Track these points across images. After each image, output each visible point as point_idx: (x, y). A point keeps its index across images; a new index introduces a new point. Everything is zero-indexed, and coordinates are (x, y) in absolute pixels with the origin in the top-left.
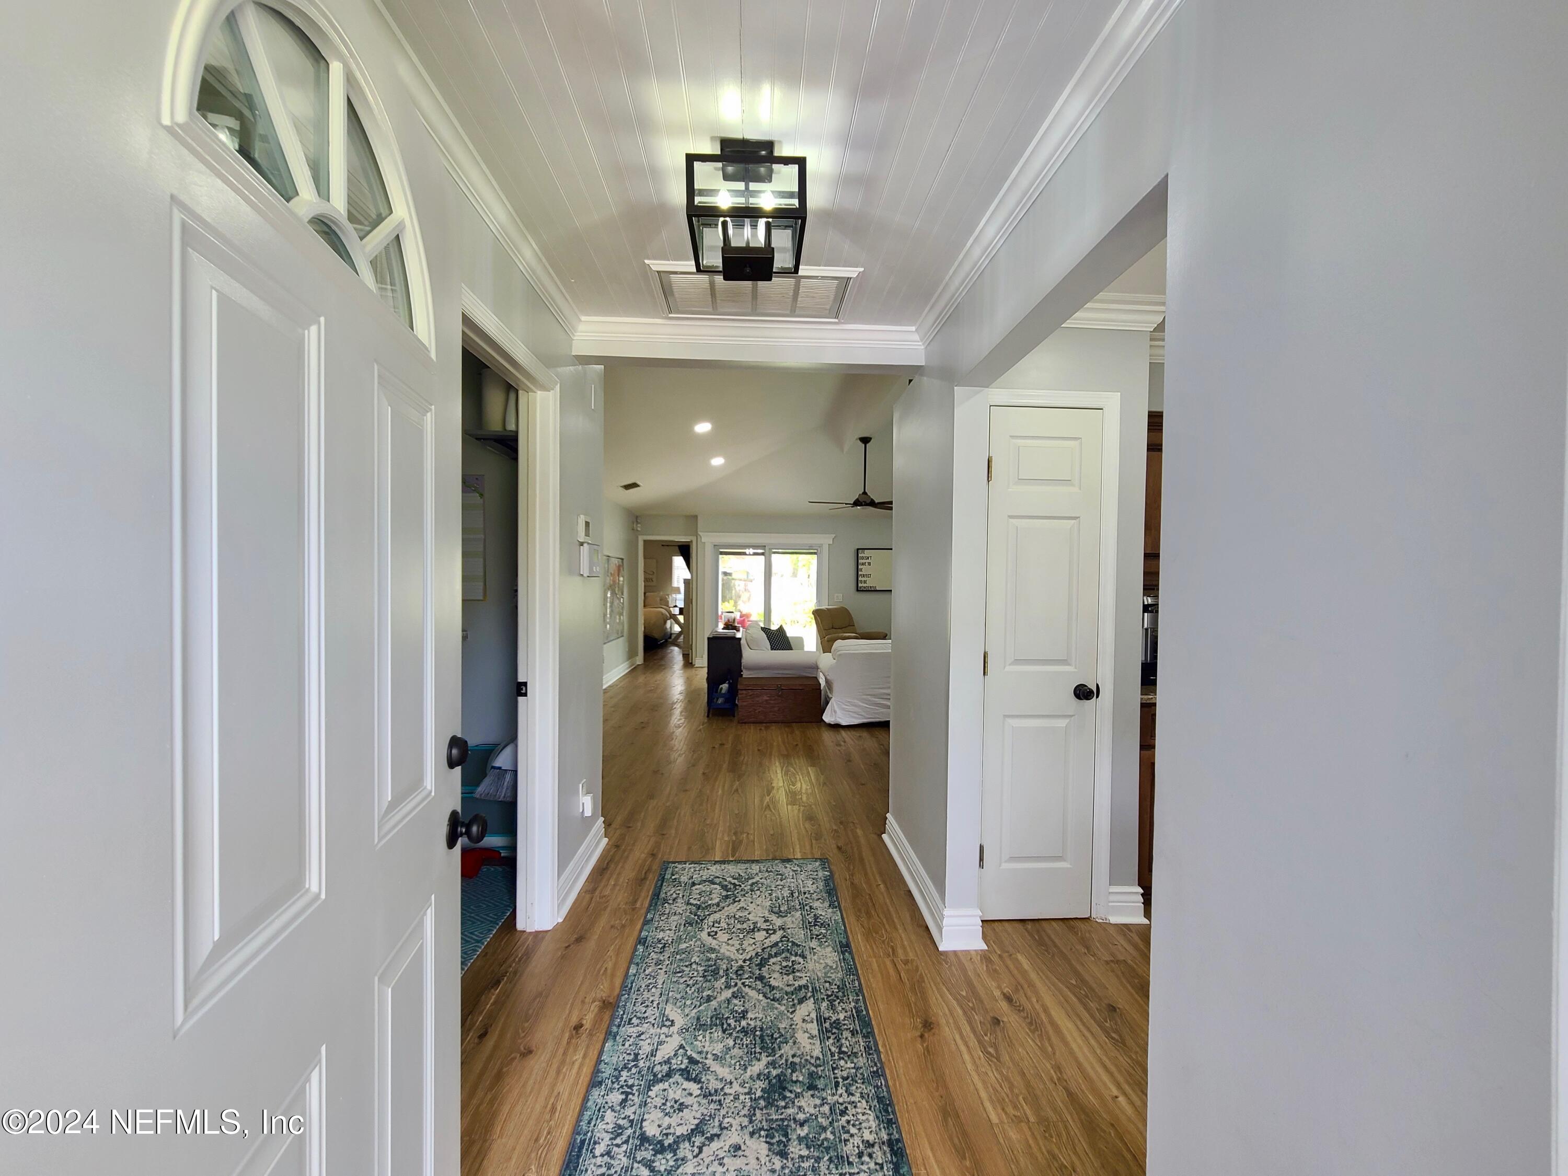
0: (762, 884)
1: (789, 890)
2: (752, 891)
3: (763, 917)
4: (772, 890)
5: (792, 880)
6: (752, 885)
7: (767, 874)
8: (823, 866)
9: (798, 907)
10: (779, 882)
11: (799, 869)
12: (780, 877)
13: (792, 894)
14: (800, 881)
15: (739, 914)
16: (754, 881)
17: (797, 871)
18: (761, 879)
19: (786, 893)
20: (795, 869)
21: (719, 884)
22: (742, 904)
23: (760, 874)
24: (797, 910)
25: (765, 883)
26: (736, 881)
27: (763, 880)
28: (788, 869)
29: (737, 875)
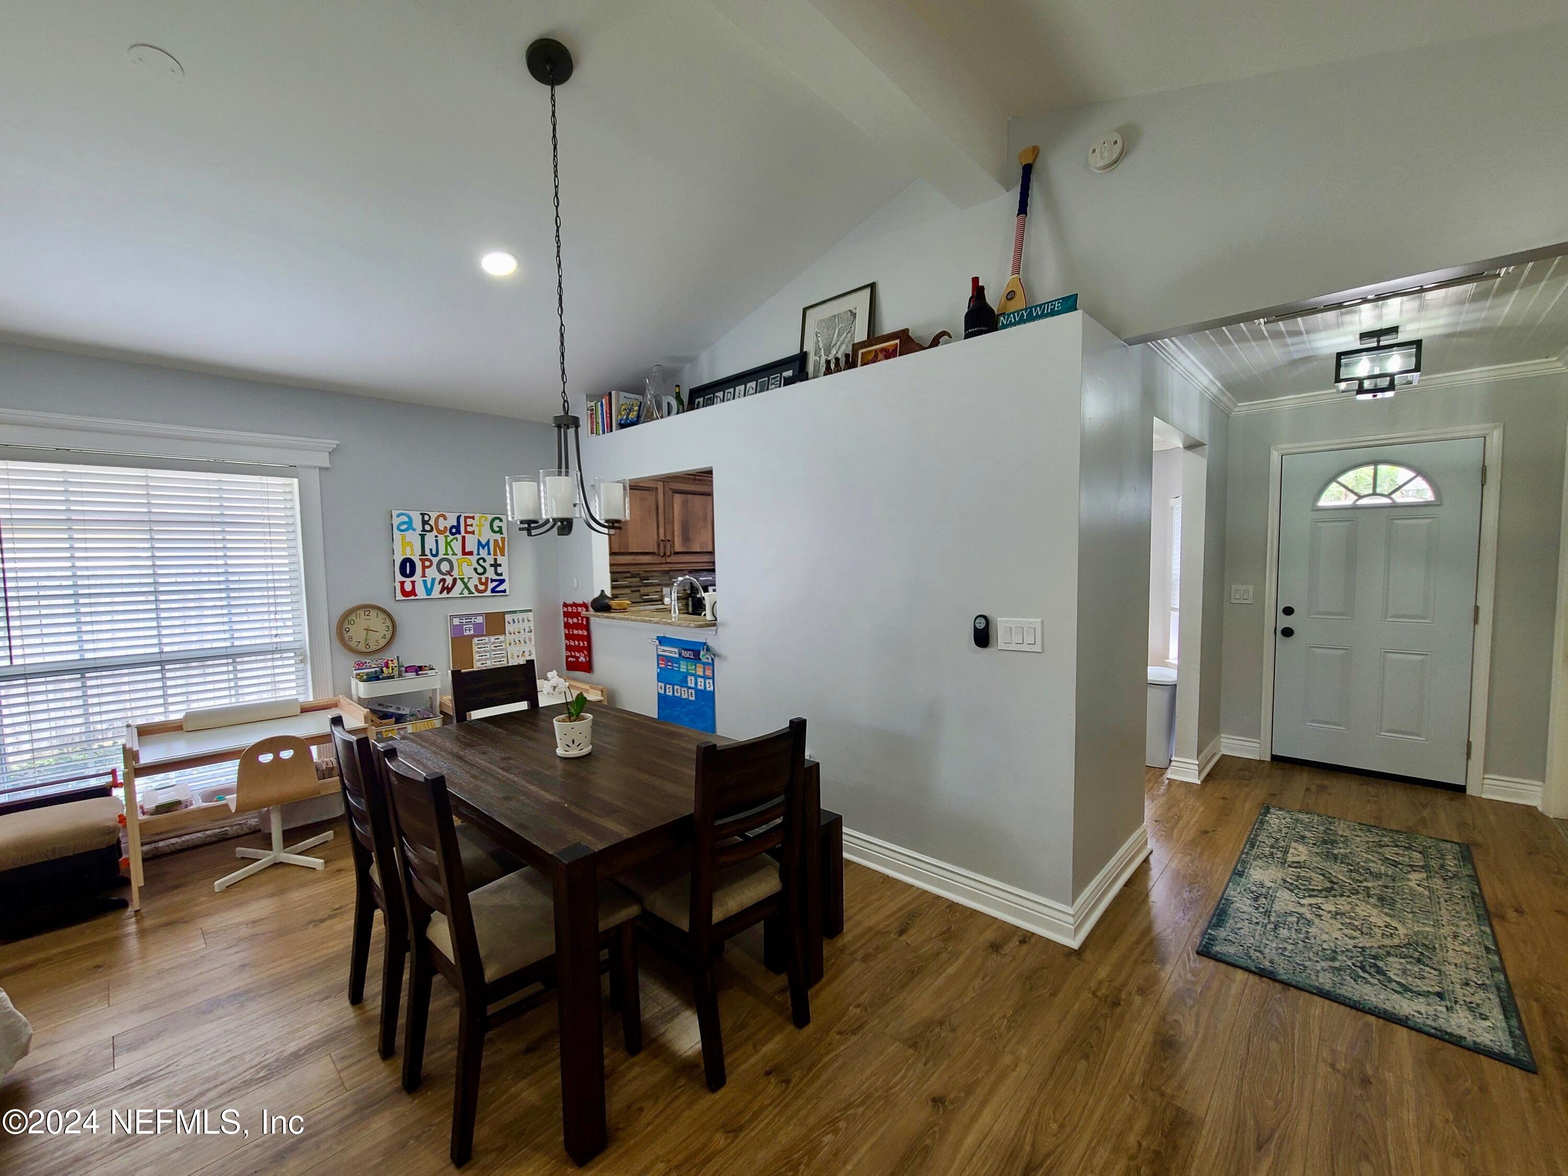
0: (1318, 954)
1: (1278, 934)
2: (1335, 952)
3: (1322, 920)
4: (1304, 942)
5: (1268, 942)
6: (1333, 959)
7: (1307, 964)
8: (1212, 943)
9: (1273, 914)
10: (1290, 947)
11: (1252, 951)
12: (1286, 953)
13: (1276, 928)
14: (1257, 937)
15: (1357, 934)
16: (1331, 963)
17: (1255, 950)
18: (1317, 962)
19: (1283, 933)
20: (1258, 954)
21: (1391, 980)
22: (1351, 942)
23: (1319, 968)
24: (1275, 912)
25: (1311, 953)
26: (1361, 974)
27: (1315, 959)
28: (1268, 958)
29: (1359, 982)
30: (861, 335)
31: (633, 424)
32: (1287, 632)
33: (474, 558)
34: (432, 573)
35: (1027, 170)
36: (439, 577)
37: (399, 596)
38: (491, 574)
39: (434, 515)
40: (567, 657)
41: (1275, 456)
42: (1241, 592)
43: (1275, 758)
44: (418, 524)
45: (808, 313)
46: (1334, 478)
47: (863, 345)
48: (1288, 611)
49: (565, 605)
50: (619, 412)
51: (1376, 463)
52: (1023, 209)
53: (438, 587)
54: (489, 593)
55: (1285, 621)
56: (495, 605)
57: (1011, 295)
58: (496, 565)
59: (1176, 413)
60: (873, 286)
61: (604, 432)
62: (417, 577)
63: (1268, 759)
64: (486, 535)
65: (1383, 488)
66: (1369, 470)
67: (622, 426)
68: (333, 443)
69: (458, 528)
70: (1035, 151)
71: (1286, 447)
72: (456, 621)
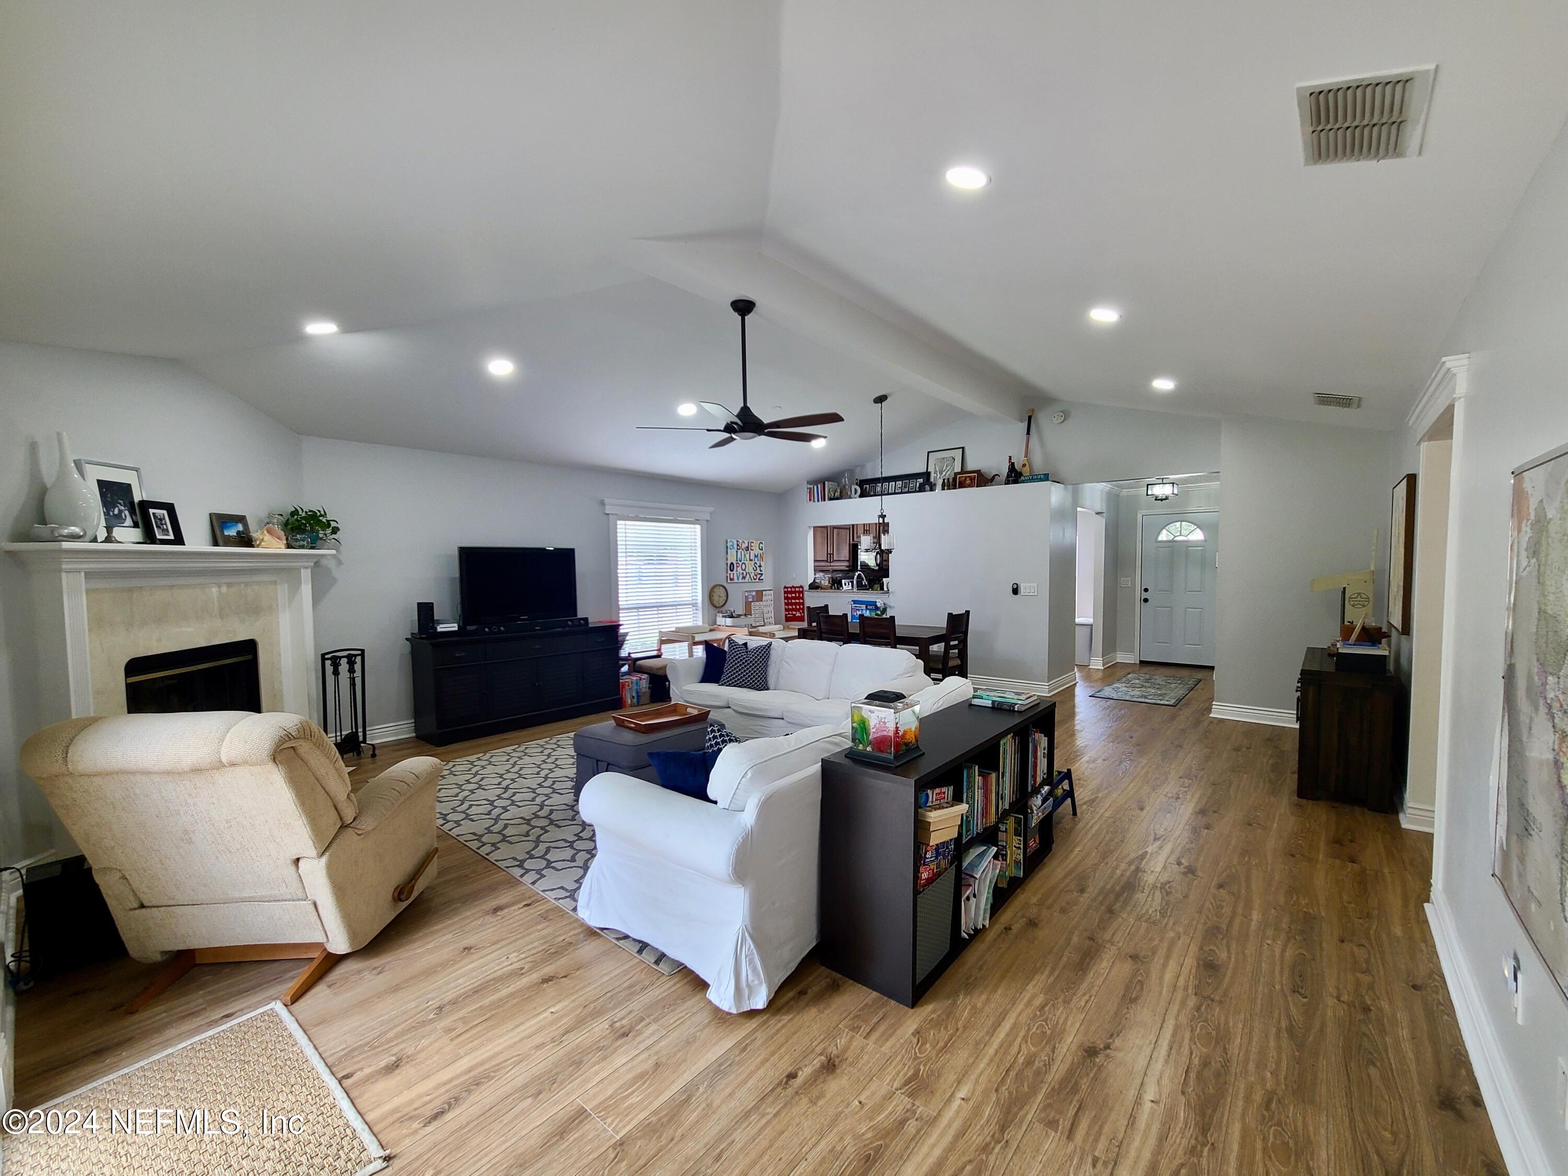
30: (958, 469)
31: (837, 499)
32: (1146, 600)
33: (753, 562)
34: (739, 569)
35: (1030, 418)
36: (742, 571)
37: (729, 581)
38: (758, 571)
39: (741, 541)
40: (786, 615)
41: (1139, 516)
42: (1125, 581)
43: (1141, 662)
44: (735, 546)
45: (930, 454)
46: (1164, 528)
47: (959, 473)
48: (1146, 590)
49: (785, 587)
50: (829, 492)
51: (1181, 521)
52: (1028, 433)
53: (741, 577)
54: (757, 580)
55: (1145, 595)
56: (759, 587)
57: (1024, 465)
58: (760, 566)
59: (1088, 503)
60: (963, 448)
61: (818, 501)
62: (735, 572)
63: (1138, 662)
64: (758, 551)
65: (1184, 532)
66: (1179, 523)
67: (831, 499)
68: (712, 509)
69: (748, 547)
70: (1033, 410)
71: (1144, 512)
72: (746, 594)
